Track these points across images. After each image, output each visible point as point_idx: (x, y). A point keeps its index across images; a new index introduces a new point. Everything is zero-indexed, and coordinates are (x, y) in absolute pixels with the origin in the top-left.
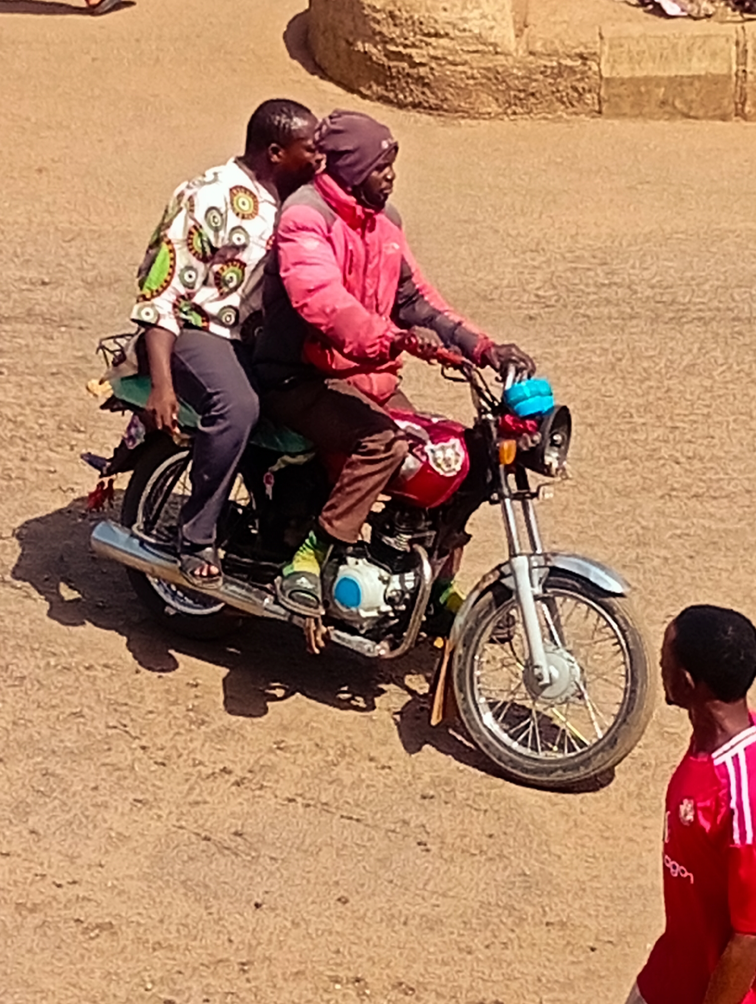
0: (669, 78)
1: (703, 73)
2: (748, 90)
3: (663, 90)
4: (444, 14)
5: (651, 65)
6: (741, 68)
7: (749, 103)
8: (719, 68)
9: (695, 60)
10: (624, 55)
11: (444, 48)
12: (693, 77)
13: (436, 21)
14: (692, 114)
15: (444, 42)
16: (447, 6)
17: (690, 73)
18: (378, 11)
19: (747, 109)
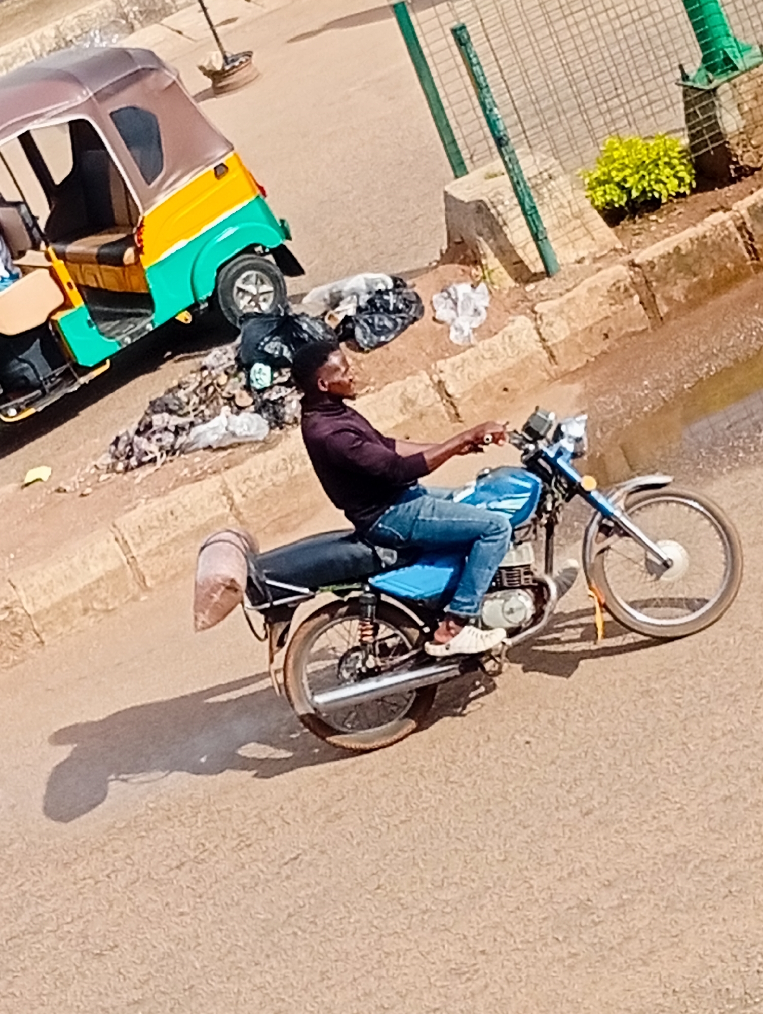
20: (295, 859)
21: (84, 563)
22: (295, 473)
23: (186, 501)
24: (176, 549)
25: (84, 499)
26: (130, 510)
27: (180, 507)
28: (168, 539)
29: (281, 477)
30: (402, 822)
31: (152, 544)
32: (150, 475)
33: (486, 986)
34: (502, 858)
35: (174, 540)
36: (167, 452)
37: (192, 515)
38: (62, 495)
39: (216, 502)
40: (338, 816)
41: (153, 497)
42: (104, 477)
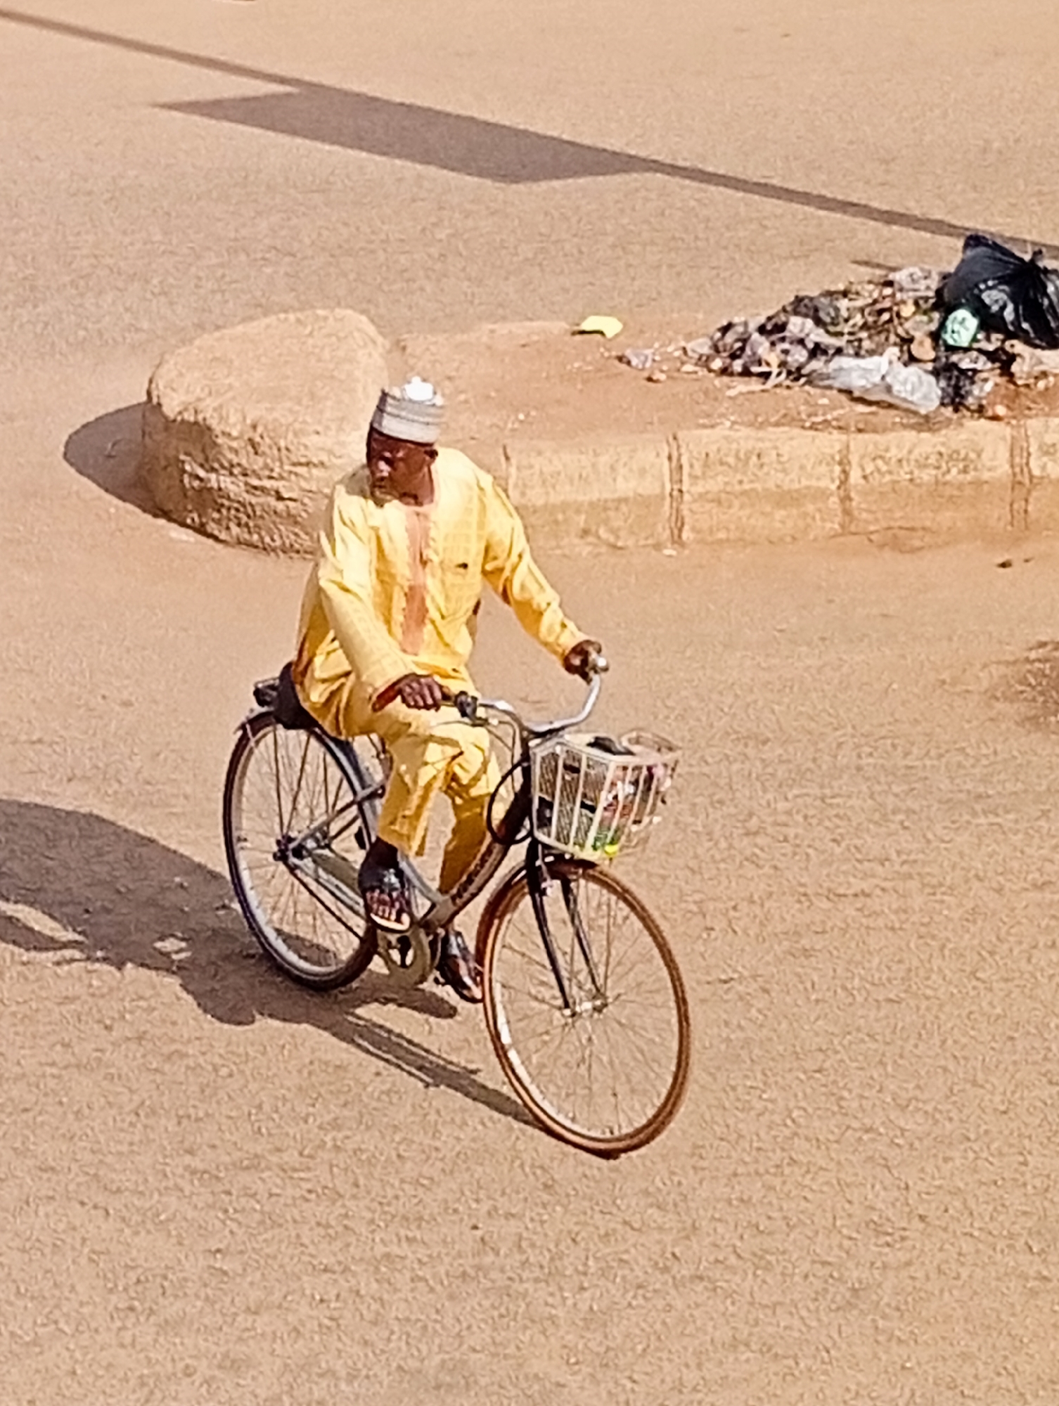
0: (591, 504)
1: (631, 494)
2: (686, 512)
3: (583, 517)
4: (315, 438)
5: (568, 488)
6: (676, 487)
7: (686, 527)
8: (649, 487)
9: (620, 479)
10: (536, 477)
11: (318, 480)
12: (620, 500)
13: (306, 447)
14: (620, 544)
15: (315, 471)
16: (319, 428)
17: (616, 496)
18: (235, 439)
19: (685, 535)
20: (725, 982)
21: (613, 468)
22: (948, 477)
23: (785, 450)
24: (742, 507)
25: (650, 384)
26: (704, 426)
27: (774, 453)
28: (738, 488)
29: (927, 476)
30: (890, 1000)
31: (714, 485)
32: (753, 392)
33: (909, 1264)
34: (1003, 1108)
35: (744, 493)
36: (789, 373)
37: (784, 471)
38: (623, 367)
39: (823, 469)
40: (807, 953)
41: (742, 424)
42: (688, 367)
